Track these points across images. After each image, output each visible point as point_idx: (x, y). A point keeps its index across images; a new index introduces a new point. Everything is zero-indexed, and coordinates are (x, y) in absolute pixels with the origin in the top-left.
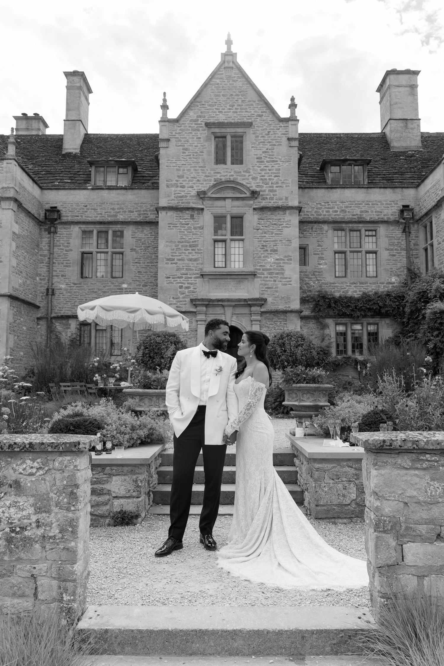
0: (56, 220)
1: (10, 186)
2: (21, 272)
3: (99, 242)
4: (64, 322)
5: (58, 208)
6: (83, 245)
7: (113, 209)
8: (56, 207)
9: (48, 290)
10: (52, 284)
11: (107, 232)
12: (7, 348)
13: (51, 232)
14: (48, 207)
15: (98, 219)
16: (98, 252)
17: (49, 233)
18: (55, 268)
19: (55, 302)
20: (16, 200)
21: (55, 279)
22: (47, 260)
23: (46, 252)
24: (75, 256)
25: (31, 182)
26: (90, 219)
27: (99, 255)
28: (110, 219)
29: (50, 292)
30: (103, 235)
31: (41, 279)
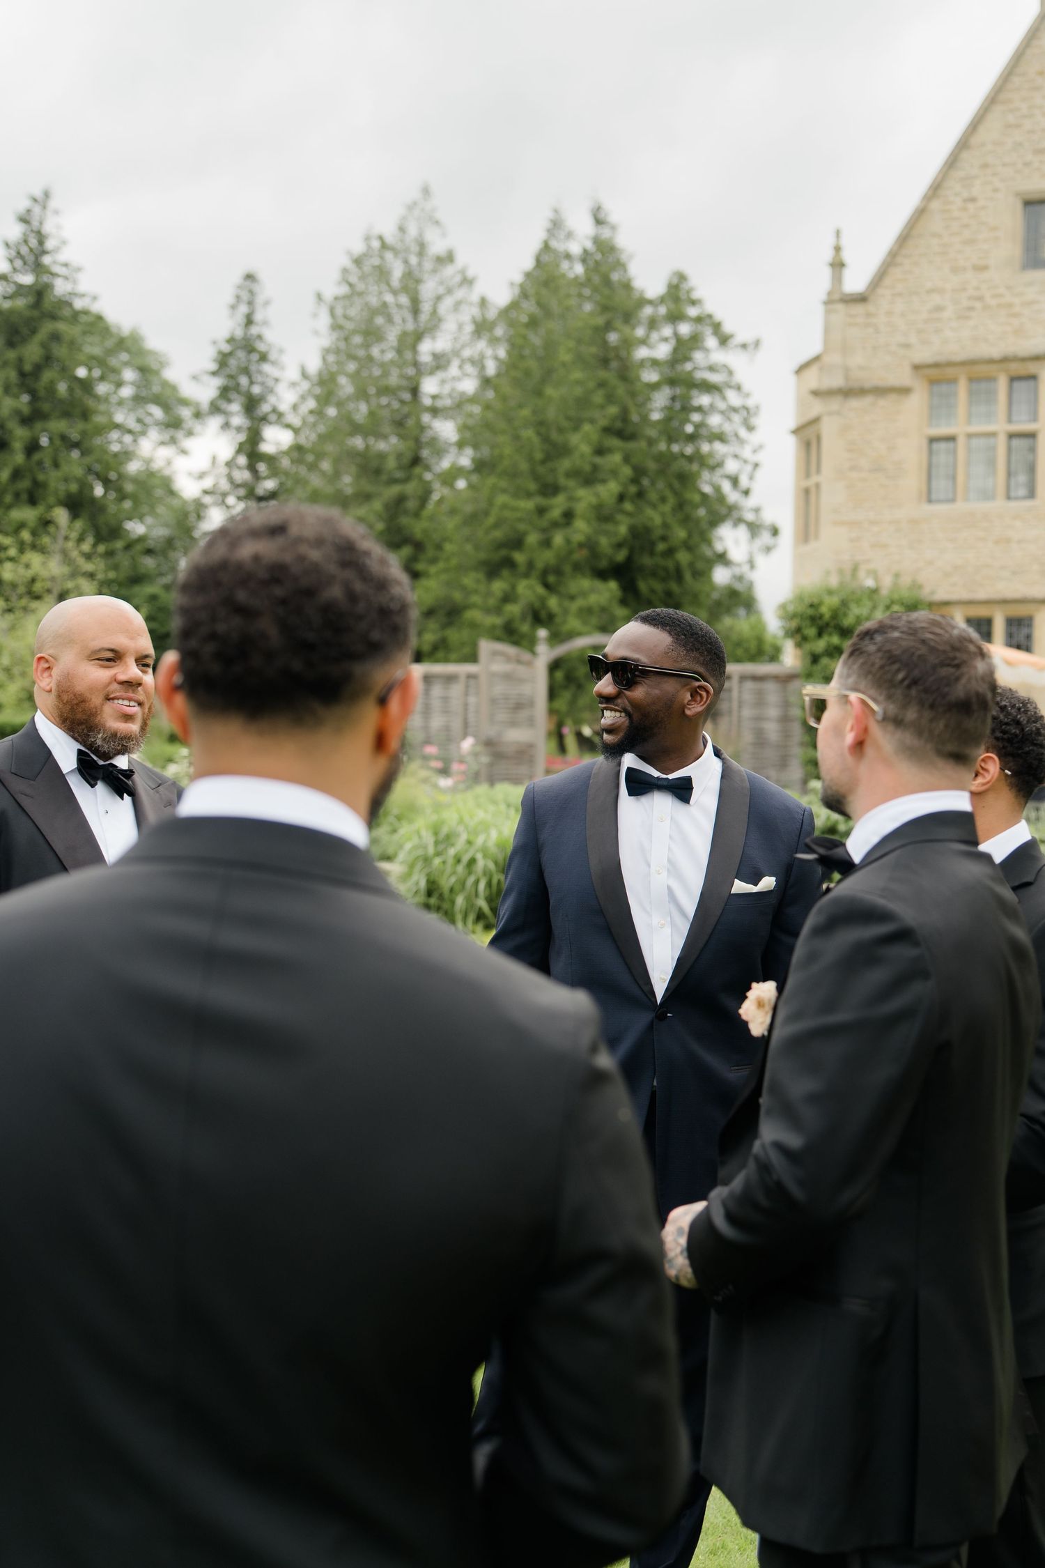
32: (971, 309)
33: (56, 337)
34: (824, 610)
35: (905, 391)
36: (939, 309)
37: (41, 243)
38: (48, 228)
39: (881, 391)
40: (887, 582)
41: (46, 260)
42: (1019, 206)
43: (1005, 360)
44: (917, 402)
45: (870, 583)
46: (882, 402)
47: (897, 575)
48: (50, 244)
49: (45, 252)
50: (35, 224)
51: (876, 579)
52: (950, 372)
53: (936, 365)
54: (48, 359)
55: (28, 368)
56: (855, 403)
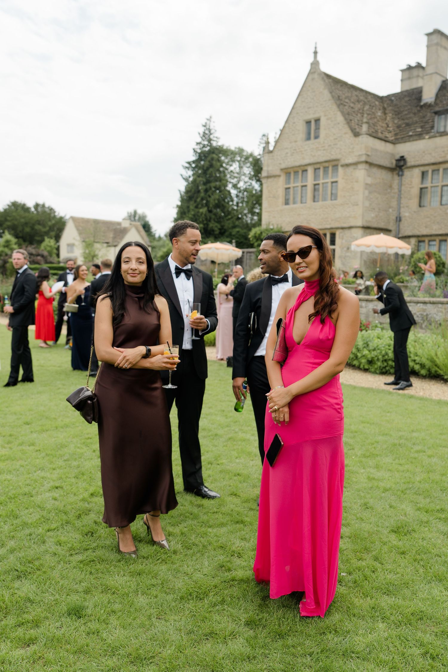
0: (403, 166)
1: (364, 152)
2: (374, 209)
3: (434, 178)
4: (407, 240)
5: (405, 157)
6: (422, 182)
7: (444, 151)
8: (402, 157)
9: (397, 218)
10: (400, 213)
11: (438, 170)
12: (361, 261)
13: (400, 175)
14: (398, 157)
15: (433, 161)
16: (432, 187)
17: (399, 175)
18: (402, 202)
19: (401, 226)
20: (366, 162)
21: (402, 210)
22: (396, 196)
23: (396, 191)
24: (416, 191)
25: (383, 143)
26: (426, 162)
27: (433, 188)
28: (441, 160)
29: (399, 219)
30: (436, 172)
31: (393, 211)
32: (294, 153)
33: (212, 159)
34: (257, 235)
35: (279, 176)
36: (287, 153)
37: (210, 132)
38: (211, 128)
39: (275, 176)
40: (275, 226)
41: (212, 137)
42: (304, 124)
43: (299, 166)
44: (282, 180)
45: (271, 227)
46: (276, 179)
47: (278, 225)
48: (212, 132)
49: (211, 134)
50: (208, 127)
51: (273, 226)
52: (289, 170)
53: (285, 169)
54: (211, 166)
55: (205, 168)
56: (270, 180)
